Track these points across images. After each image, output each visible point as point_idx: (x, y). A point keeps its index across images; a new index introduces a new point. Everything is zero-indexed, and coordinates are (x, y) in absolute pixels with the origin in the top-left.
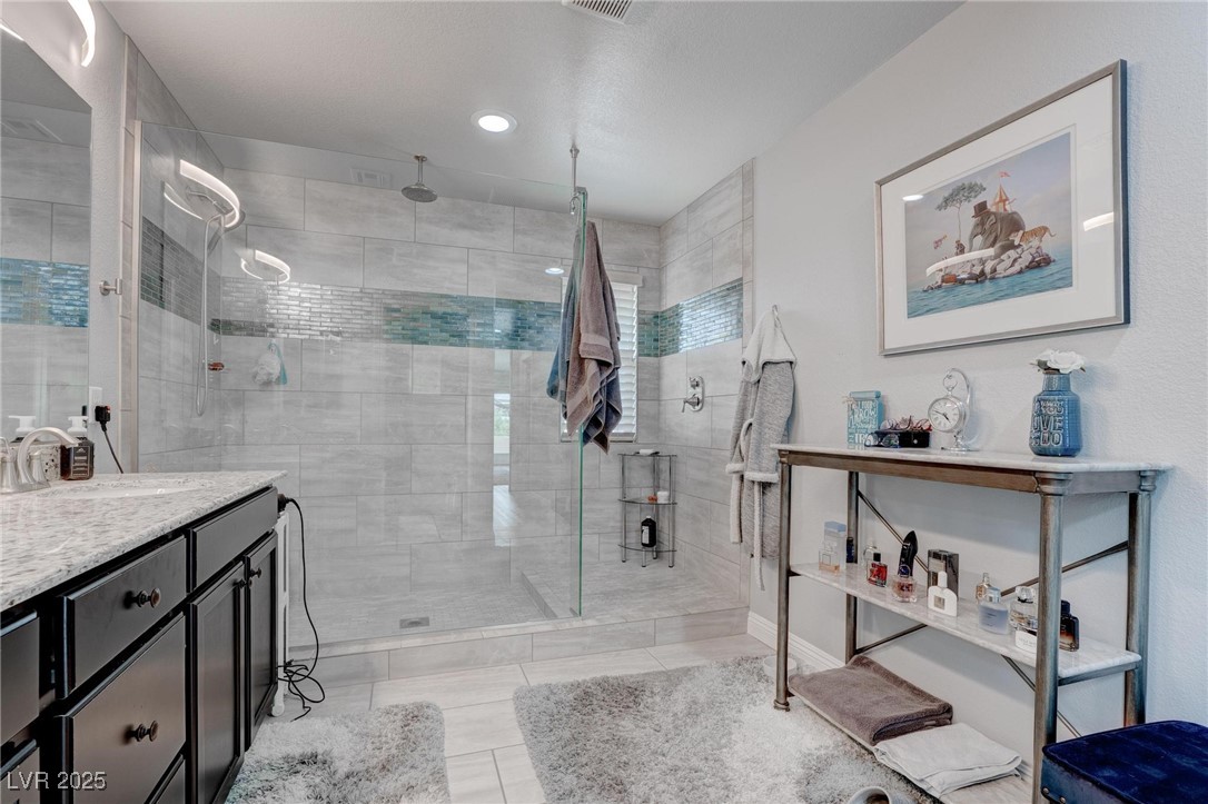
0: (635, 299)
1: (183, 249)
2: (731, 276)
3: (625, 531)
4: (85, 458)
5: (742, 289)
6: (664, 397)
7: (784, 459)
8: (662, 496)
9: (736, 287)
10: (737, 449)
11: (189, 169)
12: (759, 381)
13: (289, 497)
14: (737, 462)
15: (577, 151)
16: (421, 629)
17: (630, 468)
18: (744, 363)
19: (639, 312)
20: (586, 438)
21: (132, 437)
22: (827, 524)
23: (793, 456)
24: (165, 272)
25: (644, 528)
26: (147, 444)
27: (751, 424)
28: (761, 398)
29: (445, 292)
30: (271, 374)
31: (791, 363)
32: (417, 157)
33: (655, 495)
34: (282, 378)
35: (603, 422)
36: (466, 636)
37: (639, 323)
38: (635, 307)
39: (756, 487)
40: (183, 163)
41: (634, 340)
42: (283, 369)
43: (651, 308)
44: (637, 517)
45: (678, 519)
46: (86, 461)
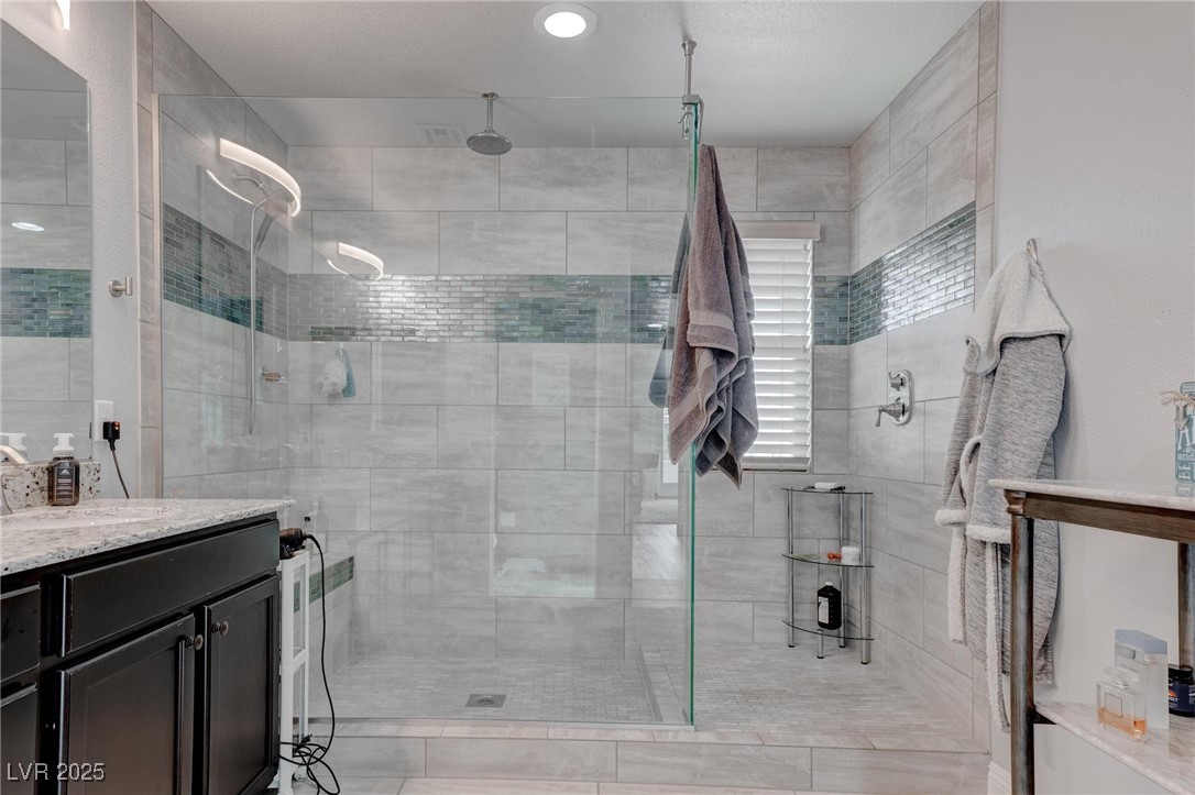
0: (809, 261)
1: (230, 244)
2: (955, 203)
3: (794, 603)
4: (69, 481)
5: (974, 221)
6: (855, 405)
7: (1018, 508)
8: (850, 554)
9: (964, 221)
10: (956, 486)
11: (234, 150)
12: (994, 371)
13: (308, 534)
14: (954, 506)
15: (693, 44)
16: (490, 711)
17: (801, 510)
18: (968, 342)
19: (816, 279)
20: (702, 464)
21: (155, 457)
22: (1120, 634)
23: (1033, 501)
24: (204, 271)
25: (822, 599)
26: (174, 464)
27: (977, 445)
28: (999, 400)
29: (537, 272)
30: (335, 384)
31: (1061, 337)
32: (485, 95)
33: (840, 550)
34: (348, 390)
35: (727, 440)
36: (527, 732)
37: (816, 295)
38: (809, 273)
39: (990, 552)
40: (224, 143)
41: (809, 321)
42: (349, 377)
43: (835, 271)
44: (812, 581)
45: (876, 591)
46: (71, 485)
